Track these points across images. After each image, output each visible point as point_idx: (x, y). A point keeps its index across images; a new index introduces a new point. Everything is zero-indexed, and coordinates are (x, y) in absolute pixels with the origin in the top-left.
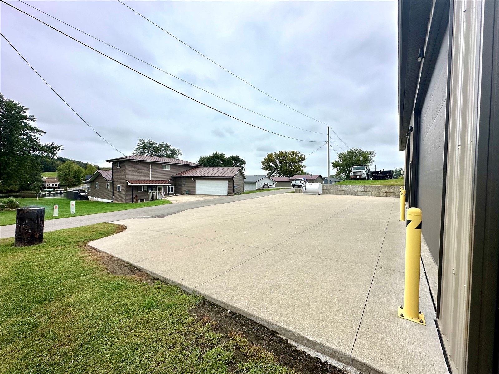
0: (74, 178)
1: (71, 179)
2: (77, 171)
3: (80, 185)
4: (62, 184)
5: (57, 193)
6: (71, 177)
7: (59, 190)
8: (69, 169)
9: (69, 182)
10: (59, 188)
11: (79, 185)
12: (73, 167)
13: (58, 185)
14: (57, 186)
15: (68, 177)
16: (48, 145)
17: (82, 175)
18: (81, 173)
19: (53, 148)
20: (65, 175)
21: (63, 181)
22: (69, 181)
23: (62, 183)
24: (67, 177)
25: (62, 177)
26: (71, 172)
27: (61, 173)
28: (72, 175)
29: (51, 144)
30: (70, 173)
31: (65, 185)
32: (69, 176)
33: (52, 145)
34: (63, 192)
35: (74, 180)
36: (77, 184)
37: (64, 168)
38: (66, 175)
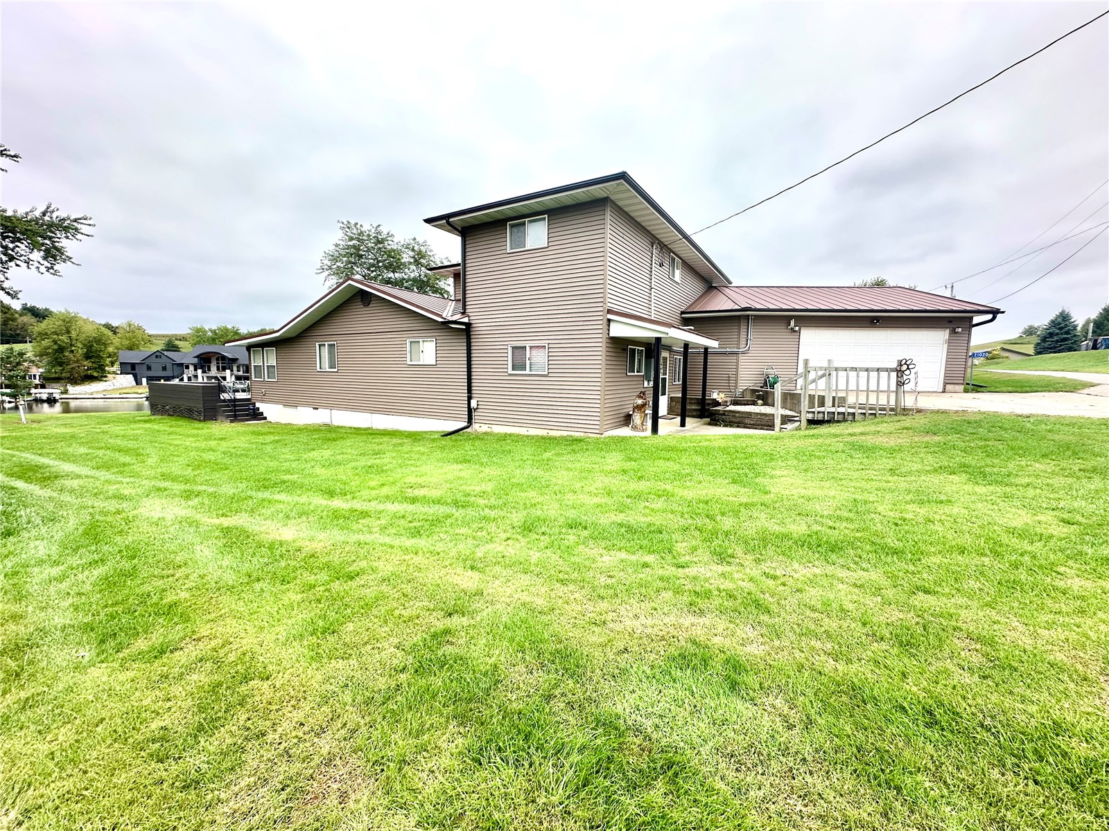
0: (87, 357)
1: (77, 361)
2: (95, 338)
3: (106, 377)
4: (48, 375)
5: (39, 401)
6: (77, 355)
7: (44, 394)
8: (68, 332)
9: (73, 368)
10: (43, 387)
11: (102, 377)
12: (80, 328)
13: (37, 377)
14: (37, 382)
15: (66, 354)
16: (27, 214)
17: (111, 349)
18: (106, 345)
19: (51, 225)
20: (56, 351)
21: (53, 367)
22: (71, 366)
23: (49, 371)
24: (64, 356)
25: (47, 354)
26: (77, 340)
27: (46, 343)
28: (80, 351)
29: (43, 208)
30: (72, 345)
31: (62, 379)
32: (72, 352)
33: (44, 214)
34: (57, 397)
35: (87, 363)
36: (95, 374)
37: (53, 330)
38: (61, 349)
